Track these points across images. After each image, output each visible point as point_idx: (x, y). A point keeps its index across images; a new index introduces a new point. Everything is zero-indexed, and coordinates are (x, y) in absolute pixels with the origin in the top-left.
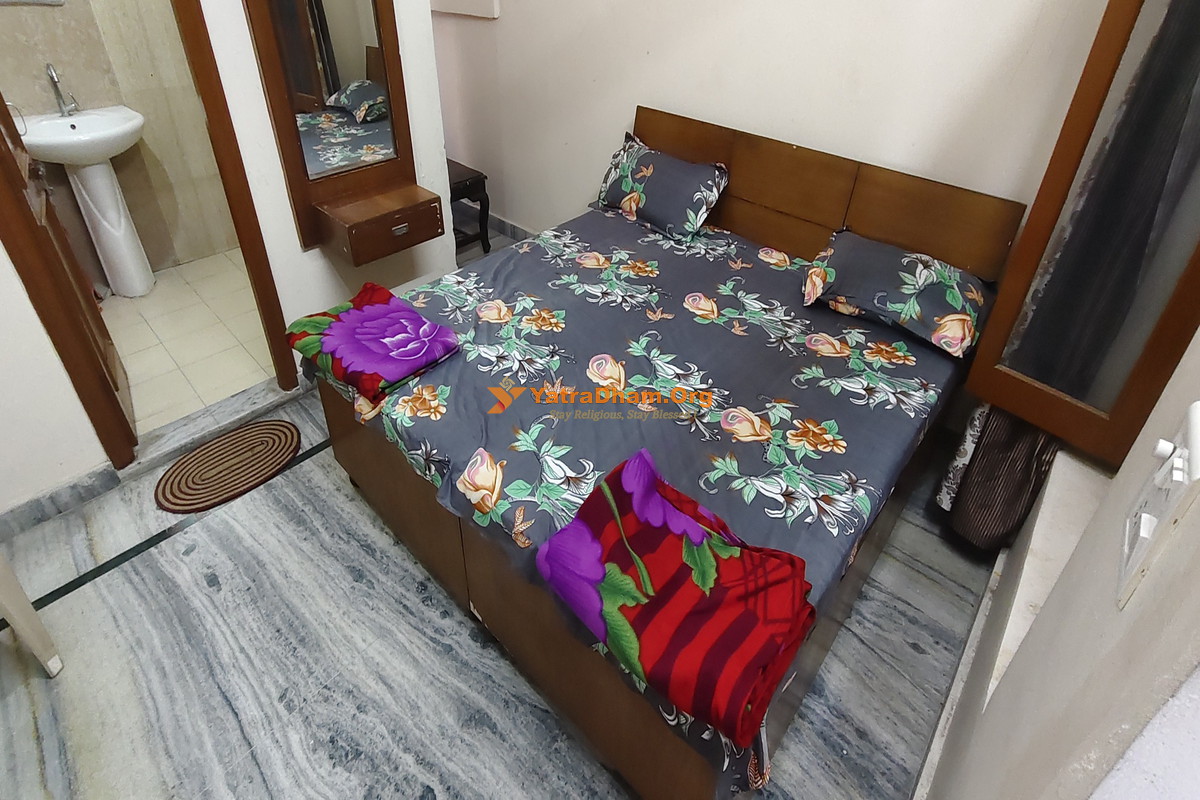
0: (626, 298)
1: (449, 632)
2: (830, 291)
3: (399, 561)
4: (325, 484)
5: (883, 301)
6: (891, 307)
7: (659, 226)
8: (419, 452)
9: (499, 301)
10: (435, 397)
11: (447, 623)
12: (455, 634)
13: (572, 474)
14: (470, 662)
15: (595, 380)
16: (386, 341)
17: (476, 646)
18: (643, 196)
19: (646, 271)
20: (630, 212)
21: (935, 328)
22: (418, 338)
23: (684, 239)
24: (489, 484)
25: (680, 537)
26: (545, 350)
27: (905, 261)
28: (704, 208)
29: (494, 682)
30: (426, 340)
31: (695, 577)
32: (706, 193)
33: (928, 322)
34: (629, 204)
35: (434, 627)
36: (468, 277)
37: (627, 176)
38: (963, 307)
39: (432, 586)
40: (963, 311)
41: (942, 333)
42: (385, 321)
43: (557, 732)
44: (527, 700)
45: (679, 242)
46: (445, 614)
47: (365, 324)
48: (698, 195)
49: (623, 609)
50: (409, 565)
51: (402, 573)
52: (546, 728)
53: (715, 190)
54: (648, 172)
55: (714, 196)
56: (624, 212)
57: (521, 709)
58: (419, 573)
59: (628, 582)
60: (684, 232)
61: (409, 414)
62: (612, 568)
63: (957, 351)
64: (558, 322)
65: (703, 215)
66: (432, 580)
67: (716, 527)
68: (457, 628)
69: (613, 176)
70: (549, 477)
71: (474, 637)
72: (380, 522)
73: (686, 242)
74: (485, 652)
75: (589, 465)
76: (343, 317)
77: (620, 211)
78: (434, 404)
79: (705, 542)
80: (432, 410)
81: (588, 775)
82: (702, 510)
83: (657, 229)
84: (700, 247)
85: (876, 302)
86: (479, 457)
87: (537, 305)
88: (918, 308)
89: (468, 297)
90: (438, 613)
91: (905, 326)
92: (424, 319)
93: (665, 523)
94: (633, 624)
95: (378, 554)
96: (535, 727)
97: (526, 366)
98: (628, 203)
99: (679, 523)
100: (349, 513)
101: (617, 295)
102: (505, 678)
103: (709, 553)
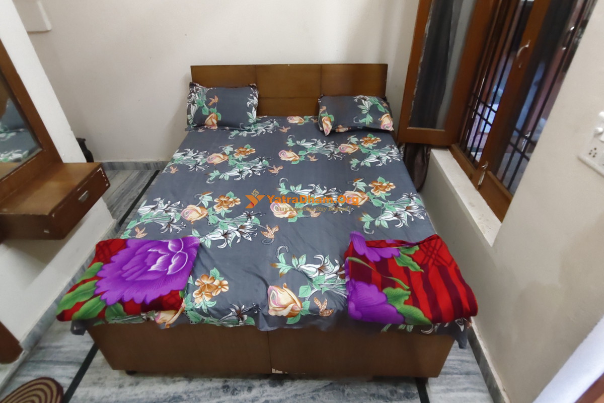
0: (253, 169)
1: (259, 395)
2: (335, 125)
3: (200, 388)
4: (107, 392)
5: (357, 120)
6: (361, 121)
7: (234, 126)
8: (231, 314)
9: (191, 206)
10: (214, 279)
11: (255, 392)
12: (263, 393)
13: (318, 266)
14: (282, 398)
15: (281, 216)
16: (153, 268)
17: (278, 389)
18: (219, 114)
19: (248, 152)
20: (213, 125)
21: (380, 123)
22: (172, 254)
23: (251, 128)
24: (290, 300)
25: (392, 258)
26: (244, 216)
27: (356, 100)
28: (254, 109)
29: (300, 395)
30: (180, 251)
31: (412, 269)
32: (252, 101)
33: (377, 122)
34: (212, 120)
35: (250, 401)
36: (156, 203)
37: (203, 106)
38: (385, 111)
39: (231, 383)
40: (386, 113)
41: (383, 124)
42: (137, 258)
43: (342, 387)
44: (320, 387)
45: (249, 130)
46: (250, 389)
47: (125, 268)
48: (248, 103)
49: (406, 303)
50: (208, 384)
51: (208, 392)
52: (336, 390)
53: (255, 98)
54: (215, 100)
55: (255, 101)
56: (208, 126)
57: (321, 394)
58: (217, 383)
59: (399, 291)
60: (250, 124)
61: (207, 299)
62: (388, 290)
63: (391, 129)
64: (234, 200)
65: (255, 112)
66: (227, 379)
67: (398, 244)
68: (261, 390)
69: (194, 109)
70: (312, 276)
71: (273, 385)
72: (168, 379)
73: (252, 129)
74: (284, 387)
75: (320, 257)
76: (101, 274)
77: (205, 127)
78: (216, 283)
79: (400, 253)
80: (220, 287)
81: (366, 390)
82: (388, 241)
83: (233, 128)
84: (261, 129)
85: (354, 121)
86: (273, 291)
87: (214, 196)
88: (371, 118)
89: (169, 214)
90: (246, 392)
91: (370, 127)
92: (165, 241)
93: (381, 257)
94: (414, 305)
95: (185, 397)
96: (332, 395)
97: (243, 231)
98: (210, 120)
99: (387, 253)
100: (142, 393)
101: (247, 170)
102: (303, 389)
103: (405, 256)
